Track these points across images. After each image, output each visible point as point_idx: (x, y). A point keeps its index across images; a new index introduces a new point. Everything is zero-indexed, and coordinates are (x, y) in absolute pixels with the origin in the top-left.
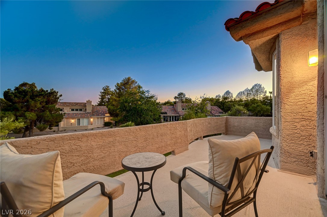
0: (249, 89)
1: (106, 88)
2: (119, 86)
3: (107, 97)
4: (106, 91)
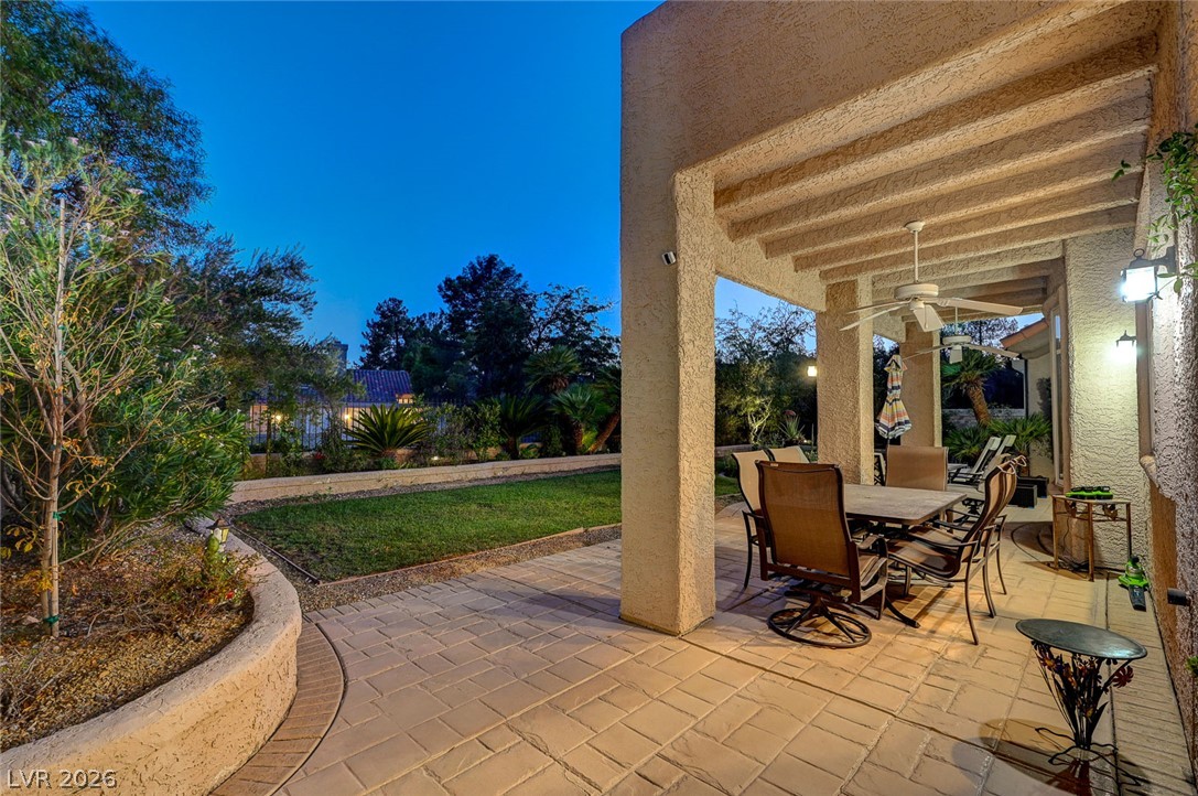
1: (389, 309)
2: (452, 290)
3: (393, 341)
4: (389, 320)
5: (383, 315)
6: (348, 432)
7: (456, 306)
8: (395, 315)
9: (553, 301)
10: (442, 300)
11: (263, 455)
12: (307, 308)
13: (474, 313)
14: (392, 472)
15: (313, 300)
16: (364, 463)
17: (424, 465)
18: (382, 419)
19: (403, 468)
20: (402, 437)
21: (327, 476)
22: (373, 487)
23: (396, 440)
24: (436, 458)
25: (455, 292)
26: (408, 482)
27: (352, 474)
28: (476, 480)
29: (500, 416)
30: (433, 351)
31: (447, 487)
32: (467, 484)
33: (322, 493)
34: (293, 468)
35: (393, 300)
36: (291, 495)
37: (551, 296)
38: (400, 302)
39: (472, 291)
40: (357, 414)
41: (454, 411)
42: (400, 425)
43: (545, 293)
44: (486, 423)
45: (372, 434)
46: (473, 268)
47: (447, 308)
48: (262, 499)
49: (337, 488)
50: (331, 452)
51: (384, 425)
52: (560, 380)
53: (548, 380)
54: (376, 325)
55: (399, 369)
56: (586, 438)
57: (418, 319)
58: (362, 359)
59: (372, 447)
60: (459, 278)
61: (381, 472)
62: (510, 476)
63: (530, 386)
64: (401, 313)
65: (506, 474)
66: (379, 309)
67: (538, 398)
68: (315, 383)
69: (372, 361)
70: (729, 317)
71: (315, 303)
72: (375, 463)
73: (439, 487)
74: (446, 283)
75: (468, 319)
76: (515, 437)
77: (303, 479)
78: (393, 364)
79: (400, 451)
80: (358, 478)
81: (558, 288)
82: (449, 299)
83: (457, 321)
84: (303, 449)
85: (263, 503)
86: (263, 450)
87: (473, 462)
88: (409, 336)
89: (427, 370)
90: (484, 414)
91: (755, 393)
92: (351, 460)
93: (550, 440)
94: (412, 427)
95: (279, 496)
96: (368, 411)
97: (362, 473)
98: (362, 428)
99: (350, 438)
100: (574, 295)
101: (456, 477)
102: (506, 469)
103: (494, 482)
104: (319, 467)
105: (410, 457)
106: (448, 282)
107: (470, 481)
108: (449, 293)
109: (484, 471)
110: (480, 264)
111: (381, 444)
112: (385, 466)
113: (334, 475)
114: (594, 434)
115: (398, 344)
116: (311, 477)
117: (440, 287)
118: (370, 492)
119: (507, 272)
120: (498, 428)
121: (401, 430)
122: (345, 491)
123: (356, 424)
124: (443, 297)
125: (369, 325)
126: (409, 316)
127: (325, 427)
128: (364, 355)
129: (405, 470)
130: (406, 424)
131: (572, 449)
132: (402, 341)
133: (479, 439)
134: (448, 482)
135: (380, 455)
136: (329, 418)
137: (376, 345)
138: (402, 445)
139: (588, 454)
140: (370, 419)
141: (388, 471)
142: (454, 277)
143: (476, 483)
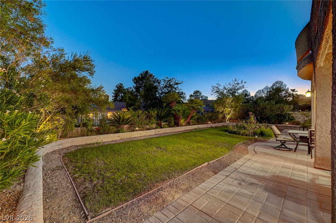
0: (269, 87)
1: (119, 86)
2: (136, 80)
3: (121, 95)
4: (119, 89)
5: (118, 88)
6: (108, 120)
7: (137, 85)
8: (121, 88)
9: (165, 82)
10: (134, 83)
11: (80, 128)
12: (92, 74)
13: (142, 86)
14: (123, 133)
15: (94, 71)
16: (113, 131)
17: (133, 131)
18: (119, 116)
19: (127, 132)
20: (126, 121)
21: (101, 135)
22: (117, 139)
23: (124, 122)
24: (137, 128)
25: (137, 81)
26: (128, 137)
27: (109, 135)
28: (150, 135)
29: (157, 114)
30: (131, 97)
31: (141, 138)
32: (148, 137)
33: (99, 142)
34: (89, 133)
35: (120, 84)
36: (88, 143)
37: (165, 80)
38: (122, 84)
39: (142, 81)
40: (111, 114)
41: (142, 113)
42: (125, 118)
43: (163, 80)
44: (152, 117)
45: (116, 120)
46: (141, 74)
47: (135, 85)
48: (78, 145)
49: (104, 140)
50: (103, 127)
51: (120, 118)
52: (174, 103)
53: (170, 103)
54: (116, 90)
55: (122, 102)
56: (182, 121)
57: (127, 89)
58: (112, 99)
59: (116, 125)
60: (138, 77)
61: (120, 134)
62: (160, 134)
63: (165, 105)
64: (122, 87)
65: (159, 133)
66: (117, 86)
67: (168, 109)
68: (95, 103)
69: (115, 100)
70: (217, 86)
71: (95, 72)
72: (117, 130)
73: (139, 139)
74: (134, 78)
75: (141, 88)
76: (161, 121)
77: (92, 137)
78: (121, 101)
79: (125, 126)
80: (111, 136)
81: (167, 78)
82: (135, 83)
83: (137, 89)
84: (93, 125)
85: (77, 146)
86: (79, 126)
87: (149, 129)
88: (125, 93)
89: (130, 102)
90: (152, 114)
91: (228, 107)
92: (109, 130)
93: (171, 122)
94: (129, 118)
95: (84, 143)
96: (115, 113)
97: (113, 134)
98: (113, 118)
99: (109, 122)
100: (172, 80)
101: (144, 134)
102: (159, 131)
103: (156, 136)
104: (99, 132)
105: (129, 128)
106: (135, 78)
107: (148, 136)
108: (135, 81)
109: (152, 132)
110: (144, 73)
111: (120, 124)
112: (121, 131)
113: (104, 135)
114: (184, 120)
115: (122, 95)
116: (95, 136)
117: (133, 79)
118: (116, 141)
119: (151, 75)
120: (156, 118)
121: (126, 119)
122: (107, 141)
123: (111, 117)
124: (134, 82)
125: (114, 90)
126: (125, 88)
127: (101, 118)
128: (113, 98)
129: (128, 133)
130: (127, 117)
131: (177, 124)
132: (123, 94)
133: (150, 122)
134: (141, 136)
135: (119, 127)
136: (102, 115)
137: (116, 96)
138: (126, 124)
139: (182, 126)
140: (115, 115)
141: (122, 133)
142: (136, 77)
143: (150, 137)
